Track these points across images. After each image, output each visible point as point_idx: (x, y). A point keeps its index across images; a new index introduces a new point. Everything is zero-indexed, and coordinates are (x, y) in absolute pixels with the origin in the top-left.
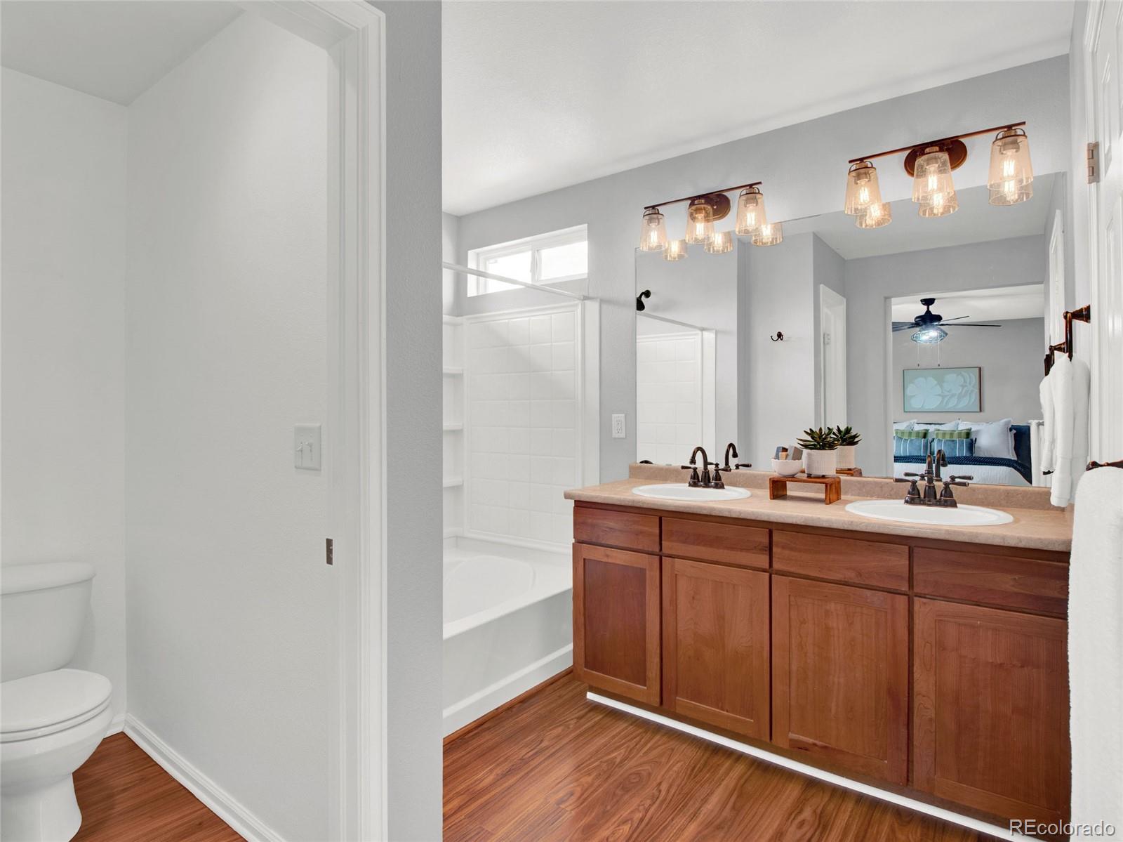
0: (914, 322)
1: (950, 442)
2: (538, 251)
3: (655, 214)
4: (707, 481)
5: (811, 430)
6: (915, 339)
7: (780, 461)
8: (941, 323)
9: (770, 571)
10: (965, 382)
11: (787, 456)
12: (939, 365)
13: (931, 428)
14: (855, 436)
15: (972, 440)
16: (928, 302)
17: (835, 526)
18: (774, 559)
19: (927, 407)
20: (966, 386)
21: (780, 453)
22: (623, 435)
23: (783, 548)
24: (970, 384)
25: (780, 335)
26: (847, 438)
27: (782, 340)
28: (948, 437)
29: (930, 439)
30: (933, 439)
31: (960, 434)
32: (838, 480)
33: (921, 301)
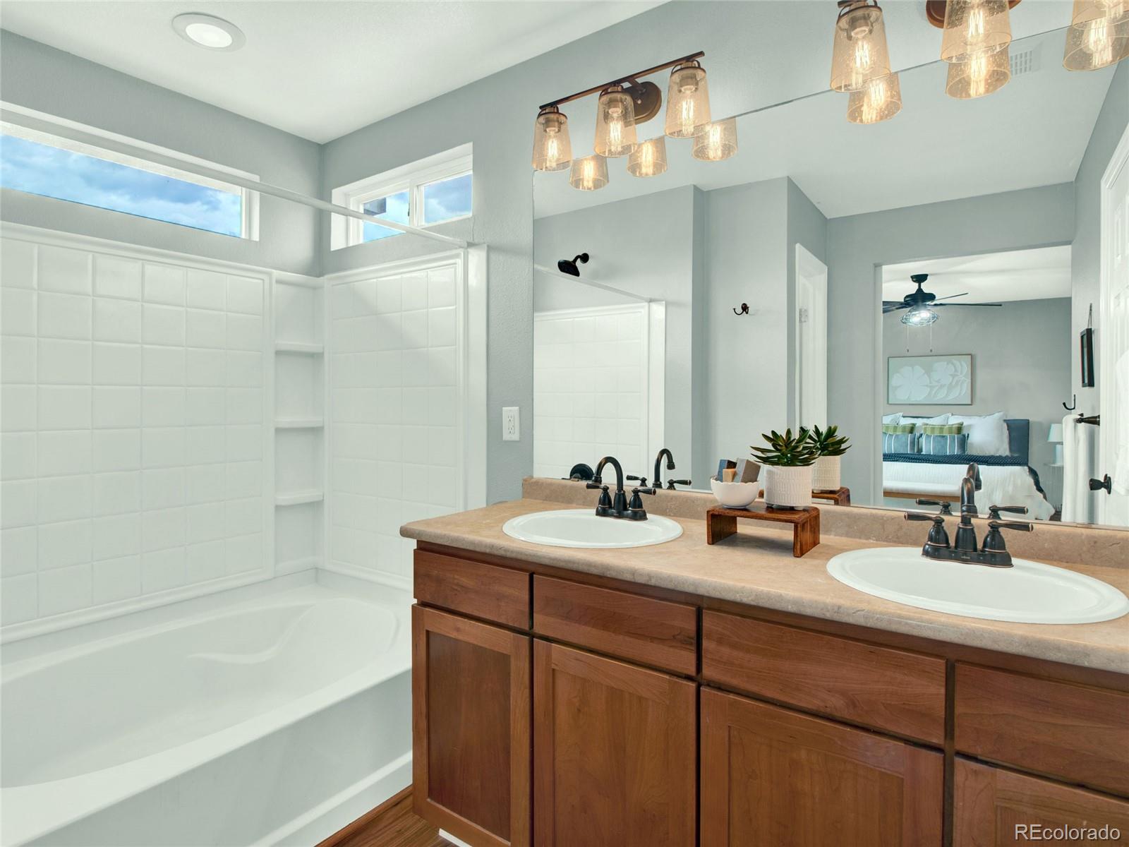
0: (903, 301)
1: (939, 439)
2: (418, 186)
3: (554, 112)
4: (621, 508)
5: (773, 432)
6: (905, 321)
7: (724, 483)
8: (934, 303)
9: (697, 679)
10: (956, 371)
11: (734, 475)
12: (931, 351)
13: (919, 422)
14: (842, 441)
15: (964, 436)
16: (920, 279)
17: (808, 611)
18: (704, 660)
19: (913, 400)
20: (957, 375)
21: (725, 470)
22: (516, 437)
23: (720, 641)
24: (961, 374)
25: (745, 308)
26: (830, 444)
27: (747, 313)
28: (937, 433)
29: (918, 435)
30: (921, 435)
31: (950, 428)
32: (814, 513)
33: (912, 277)
